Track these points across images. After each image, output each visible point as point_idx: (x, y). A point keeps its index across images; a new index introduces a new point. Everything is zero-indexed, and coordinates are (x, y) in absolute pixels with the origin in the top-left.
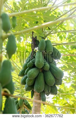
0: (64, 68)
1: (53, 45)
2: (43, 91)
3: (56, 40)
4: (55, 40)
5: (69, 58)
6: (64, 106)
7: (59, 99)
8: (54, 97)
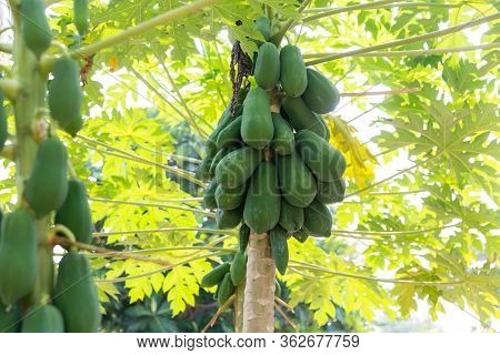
0: (383, 140)
1: (306, 61)
2: (278, 224)
3: (360, 37)
4: (356, 36)
5: (404, 101)
6: (404, 275)
7: (388, 253)
8: (370, 247)
